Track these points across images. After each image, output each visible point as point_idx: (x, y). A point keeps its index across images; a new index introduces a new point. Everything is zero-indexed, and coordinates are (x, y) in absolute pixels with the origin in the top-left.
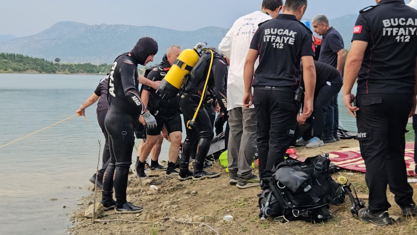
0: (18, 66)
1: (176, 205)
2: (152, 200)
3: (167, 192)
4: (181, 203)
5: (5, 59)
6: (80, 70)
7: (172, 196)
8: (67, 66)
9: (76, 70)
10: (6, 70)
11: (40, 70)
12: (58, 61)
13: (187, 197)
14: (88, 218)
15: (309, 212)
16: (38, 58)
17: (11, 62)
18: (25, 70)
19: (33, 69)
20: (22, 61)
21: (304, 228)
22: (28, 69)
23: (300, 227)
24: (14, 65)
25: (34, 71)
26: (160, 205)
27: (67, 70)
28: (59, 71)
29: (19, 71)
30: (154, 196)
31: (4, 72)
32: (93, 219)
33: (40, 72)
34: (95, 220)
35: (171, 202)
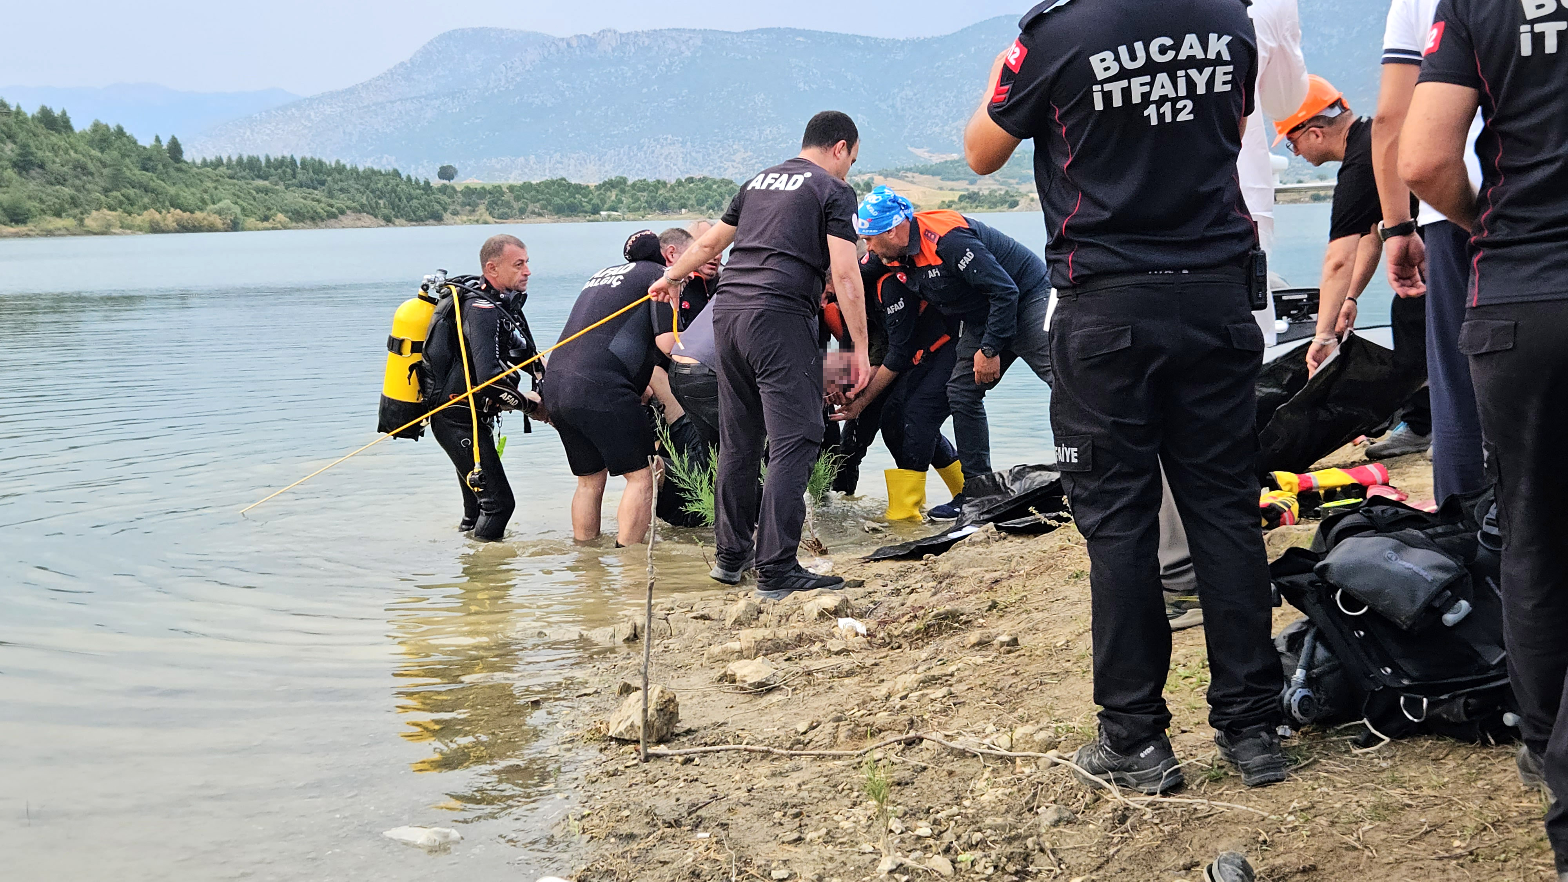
0: (309, 202)
1: (945, 690)
2: (850, 674)
3: (902, 641)
4: (960, 681)
5: (259, 177)
6: (531, 207)
7: (924, 656)
8: (482, 193)
9: (517, 205)
10: (266, 219)
11: (386, 211)
12: (450, 177)
13: (980, 661)
14: (621, 741)
15: (1466, 704)
16: (376, 168)
17: (281, 187)
18: (332, 216)
19: (361, 209)
20: (323, 183)
21: (1451, 764)
22: (342, 212)
23: (1436, 760)
24: (295, 198)
25: (366, 218)
26: (883, 690)
27: (482, 208)
28: (455, 213)
29: (313, 219)
30: (856, 658)
31: (260, 225)
32: (640, 747)
33: (388, 220)
34: (650, 751)
35: (921, 677)
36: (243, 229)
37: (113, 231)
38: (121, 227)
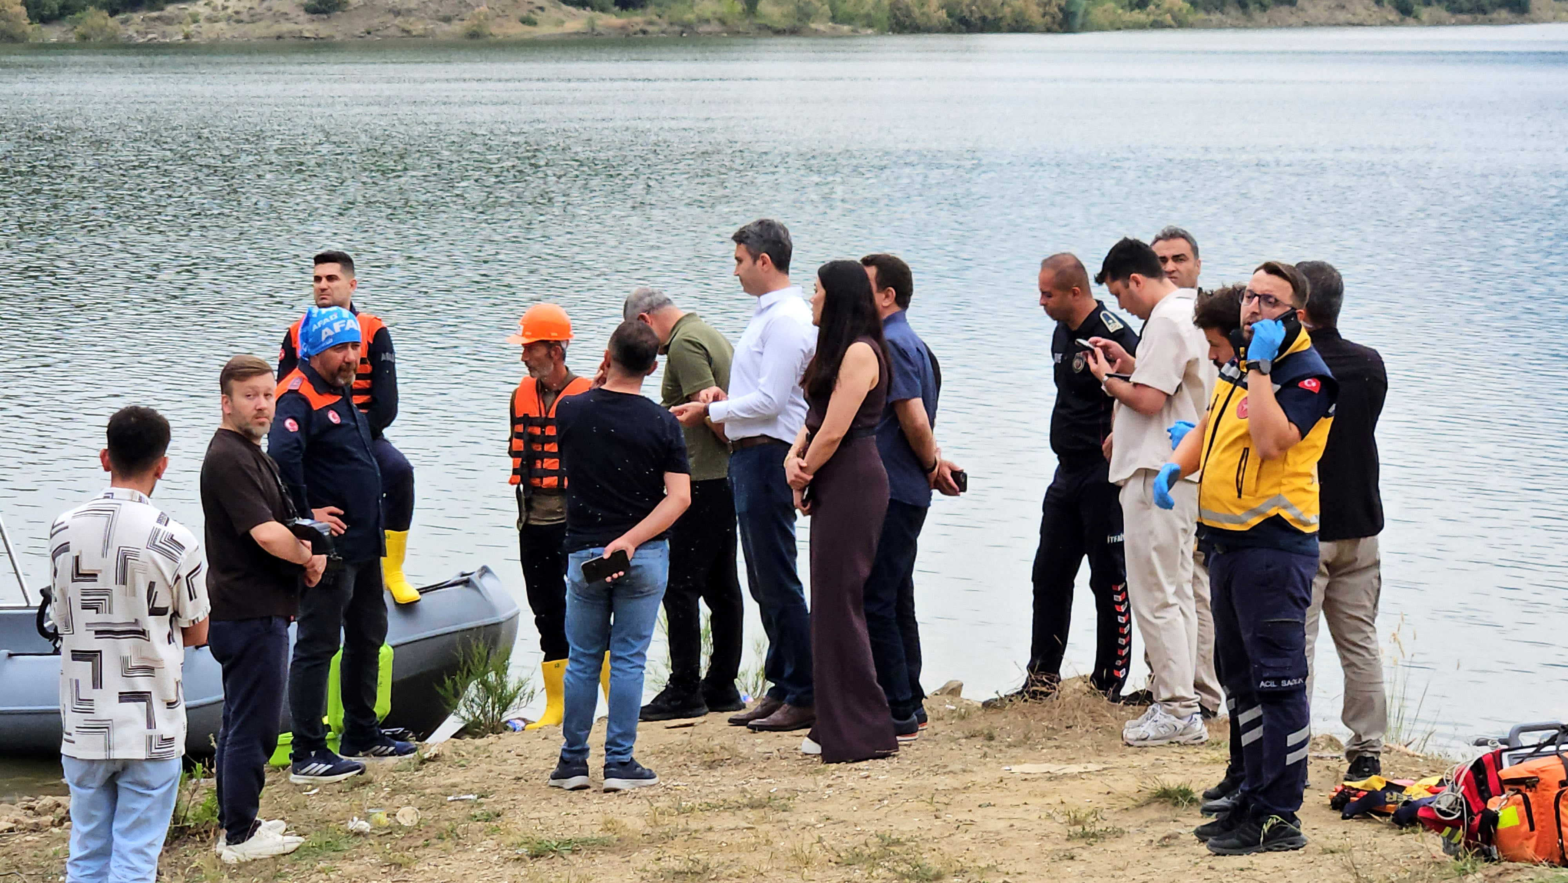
36: (1085, 28)
37: (813, 26)
38: (833, 19)
